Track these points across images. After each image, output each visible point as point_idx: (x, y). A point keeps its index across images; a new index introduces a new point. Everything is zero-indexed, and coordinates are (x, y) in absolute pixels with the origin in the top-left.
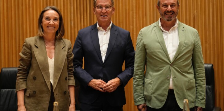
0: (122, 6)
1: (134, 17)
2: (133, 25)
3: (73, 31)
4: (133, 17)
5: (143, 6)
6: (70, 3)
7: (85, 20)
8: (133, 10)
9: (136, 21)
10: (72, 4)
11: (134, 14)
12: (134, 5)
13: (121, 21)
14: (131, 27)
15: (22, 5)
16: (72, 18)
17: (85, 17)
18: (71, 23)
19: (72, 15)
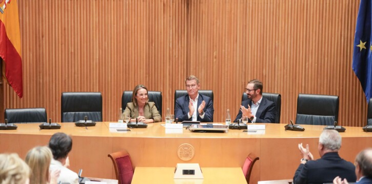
0: (216, 31)
1: (227, 42)
2: (225, 49)
3: (171, 52)
4: (225, 41)
5: (234, 32)
6: (170, 26)
7: (183, 41)
8: (225, 36)
9: (228, 46)
10: (171, 28)
11: (227, 40)
12: (227, 31)
13: (215, 45)
14: (223, 50)
15: (129, 30)
16: (171, 40)
17: (183, 39)
18: (170, 44)
19: (171, 37)
